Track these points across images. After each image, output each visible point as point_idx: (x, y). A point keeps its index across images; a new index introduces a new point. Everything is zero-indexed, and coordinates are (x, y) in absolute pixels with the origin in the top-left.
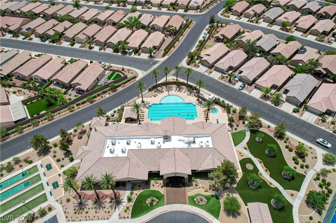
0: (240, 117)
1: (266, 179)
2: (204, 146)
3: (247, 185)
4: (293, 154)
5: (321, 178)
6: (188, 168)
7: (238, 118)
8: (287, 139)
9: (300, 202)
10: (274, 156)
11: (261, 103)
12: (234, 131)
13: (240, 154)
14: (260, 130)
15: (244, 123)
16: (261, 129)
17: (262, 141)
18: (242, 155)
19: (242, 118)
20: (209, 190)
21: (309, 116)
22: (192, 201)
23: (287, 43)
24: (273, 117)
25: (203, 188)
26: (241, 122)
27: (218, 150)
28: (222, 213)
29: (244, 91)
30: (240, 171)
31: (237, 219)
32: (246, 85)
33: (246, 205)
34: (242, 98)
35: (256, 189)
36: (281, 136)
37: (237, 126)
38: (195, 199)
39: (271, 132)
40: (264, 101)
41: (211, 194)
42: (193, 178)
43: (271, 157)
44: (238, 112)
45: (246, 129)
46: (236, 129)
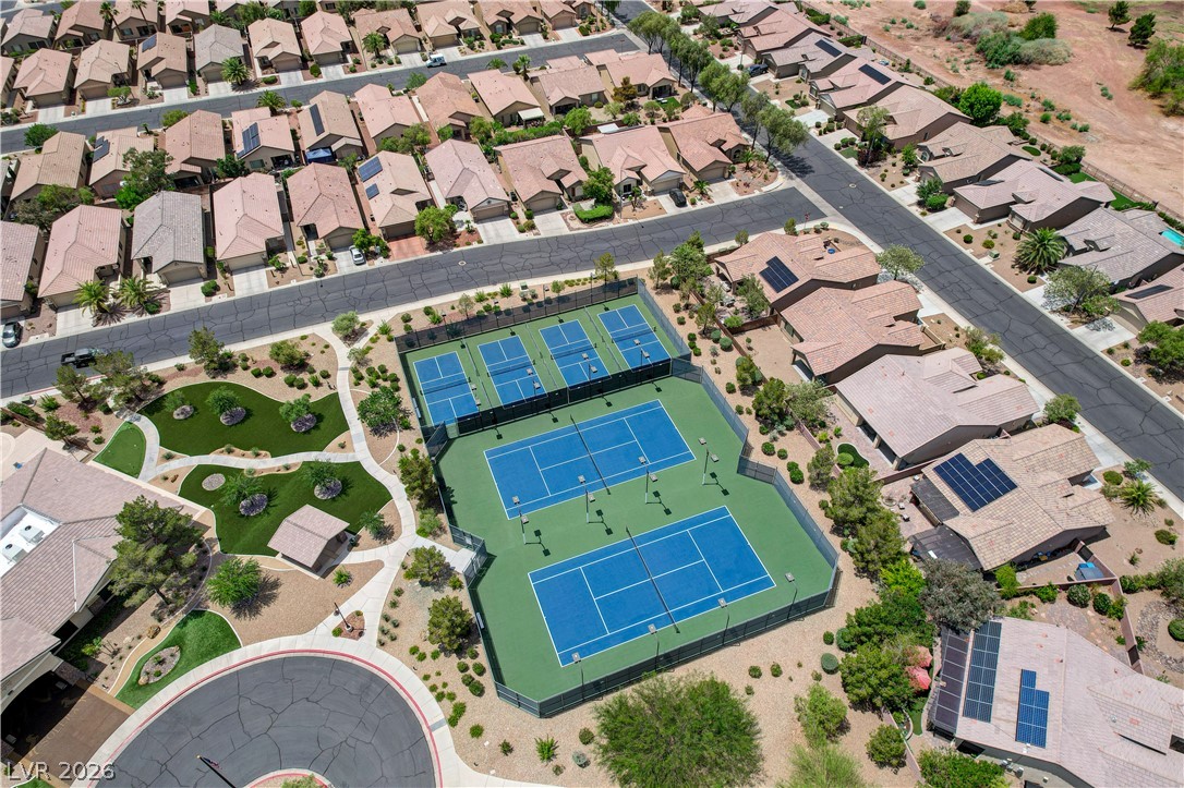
0: (81, 406)
1: (270, 469)
2: (29, 548)
3: (242, 519)
4: (281, 376)
5: (363, 372)
6: (34, 638)
7: (80, 414)
8: (246, 359)
9: (364, 444)
10: (248, 414)
11: (109, 334)
12: (100, 449)
13: (166, 479)
14: (165, 392)
15: (108, 411)
16: (167, 388)
17: (195, 409)
18: (171, 477)
19: (88, 405)
20: (161, 625)
21: (249, 281)
22: (139, 693)
23: (39, 150)
24: (172, 341)
25: (140, 637)
26: (98, 414)
27: (82, 517)
28: (237, 625)
29: (31, 340)
30: (200, 513)
31: (280, 598)
32: (22, 323)
33: (274, 553)
34: (42, 361)
35: (268, 505)
36: (225, 365)
37: (97, 430)
38: (142, 681)
39: (196, 374)
40: (113, 325)
41: (174, 624)
42: (87, 650)
43: (243, 421)
44: (62, 401)
45: (127, 419)
46: (99, 441)
